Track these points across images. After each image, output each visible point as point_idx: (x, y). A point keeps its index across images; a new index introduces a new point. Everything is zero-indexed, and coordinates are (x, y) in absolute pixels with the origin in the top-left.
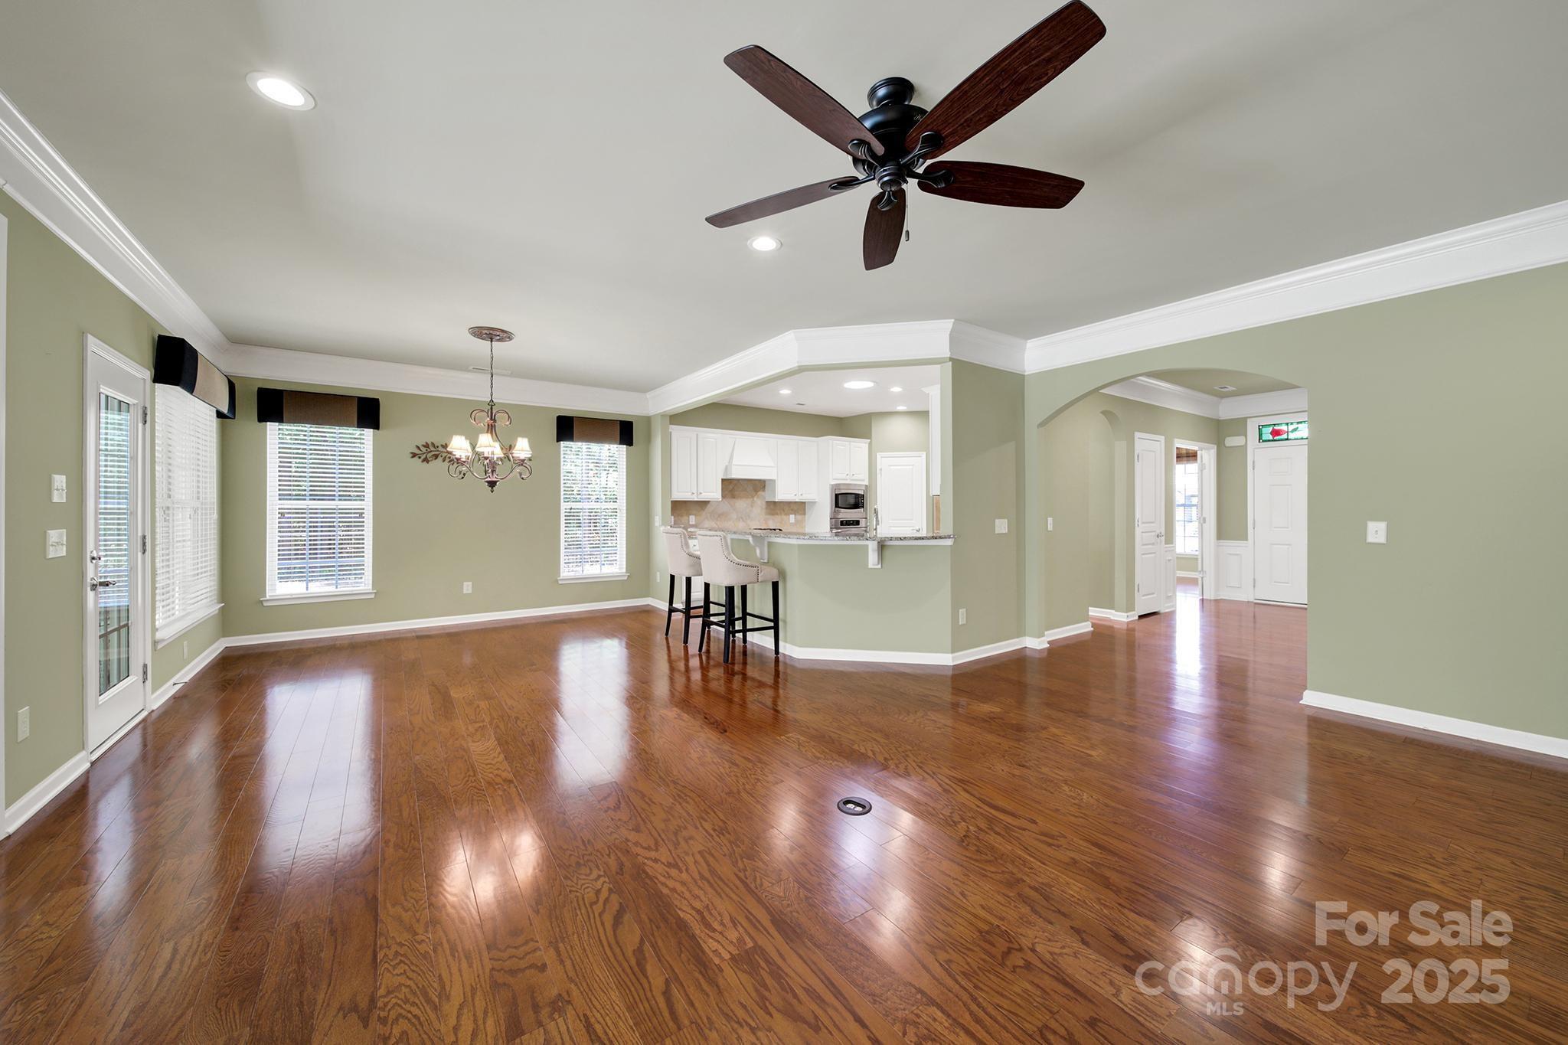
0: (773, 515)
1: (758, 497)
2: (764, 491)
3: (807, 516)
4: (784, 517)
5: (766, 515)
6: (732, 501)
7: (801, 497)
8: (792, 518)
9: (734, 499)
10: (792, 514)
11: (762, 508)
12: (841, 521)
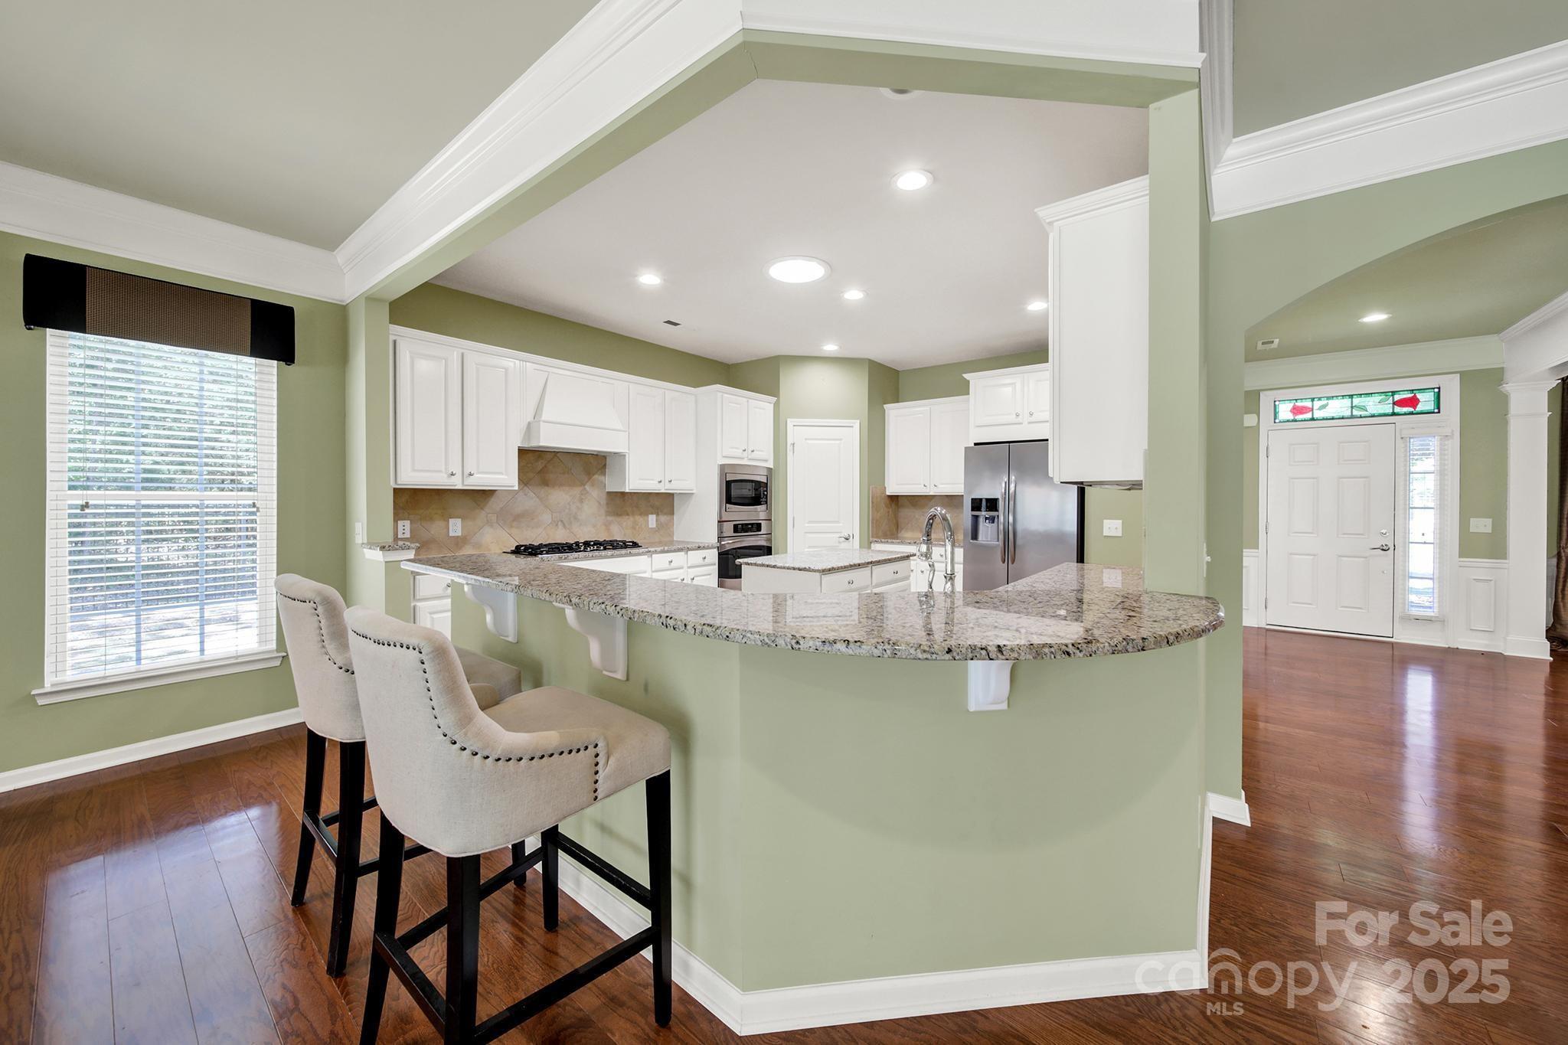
0: (617, 514)
1: (592, 485)
2: (604, 473)
3: (675, 517)
4: (639, 519)
5: (606, 516)
6: (543, 491)
7: (668, 486)
8: (652, 520)
9: (546, 488)
10: (652, 514)
11: (600, 503)
12: (734, 525)
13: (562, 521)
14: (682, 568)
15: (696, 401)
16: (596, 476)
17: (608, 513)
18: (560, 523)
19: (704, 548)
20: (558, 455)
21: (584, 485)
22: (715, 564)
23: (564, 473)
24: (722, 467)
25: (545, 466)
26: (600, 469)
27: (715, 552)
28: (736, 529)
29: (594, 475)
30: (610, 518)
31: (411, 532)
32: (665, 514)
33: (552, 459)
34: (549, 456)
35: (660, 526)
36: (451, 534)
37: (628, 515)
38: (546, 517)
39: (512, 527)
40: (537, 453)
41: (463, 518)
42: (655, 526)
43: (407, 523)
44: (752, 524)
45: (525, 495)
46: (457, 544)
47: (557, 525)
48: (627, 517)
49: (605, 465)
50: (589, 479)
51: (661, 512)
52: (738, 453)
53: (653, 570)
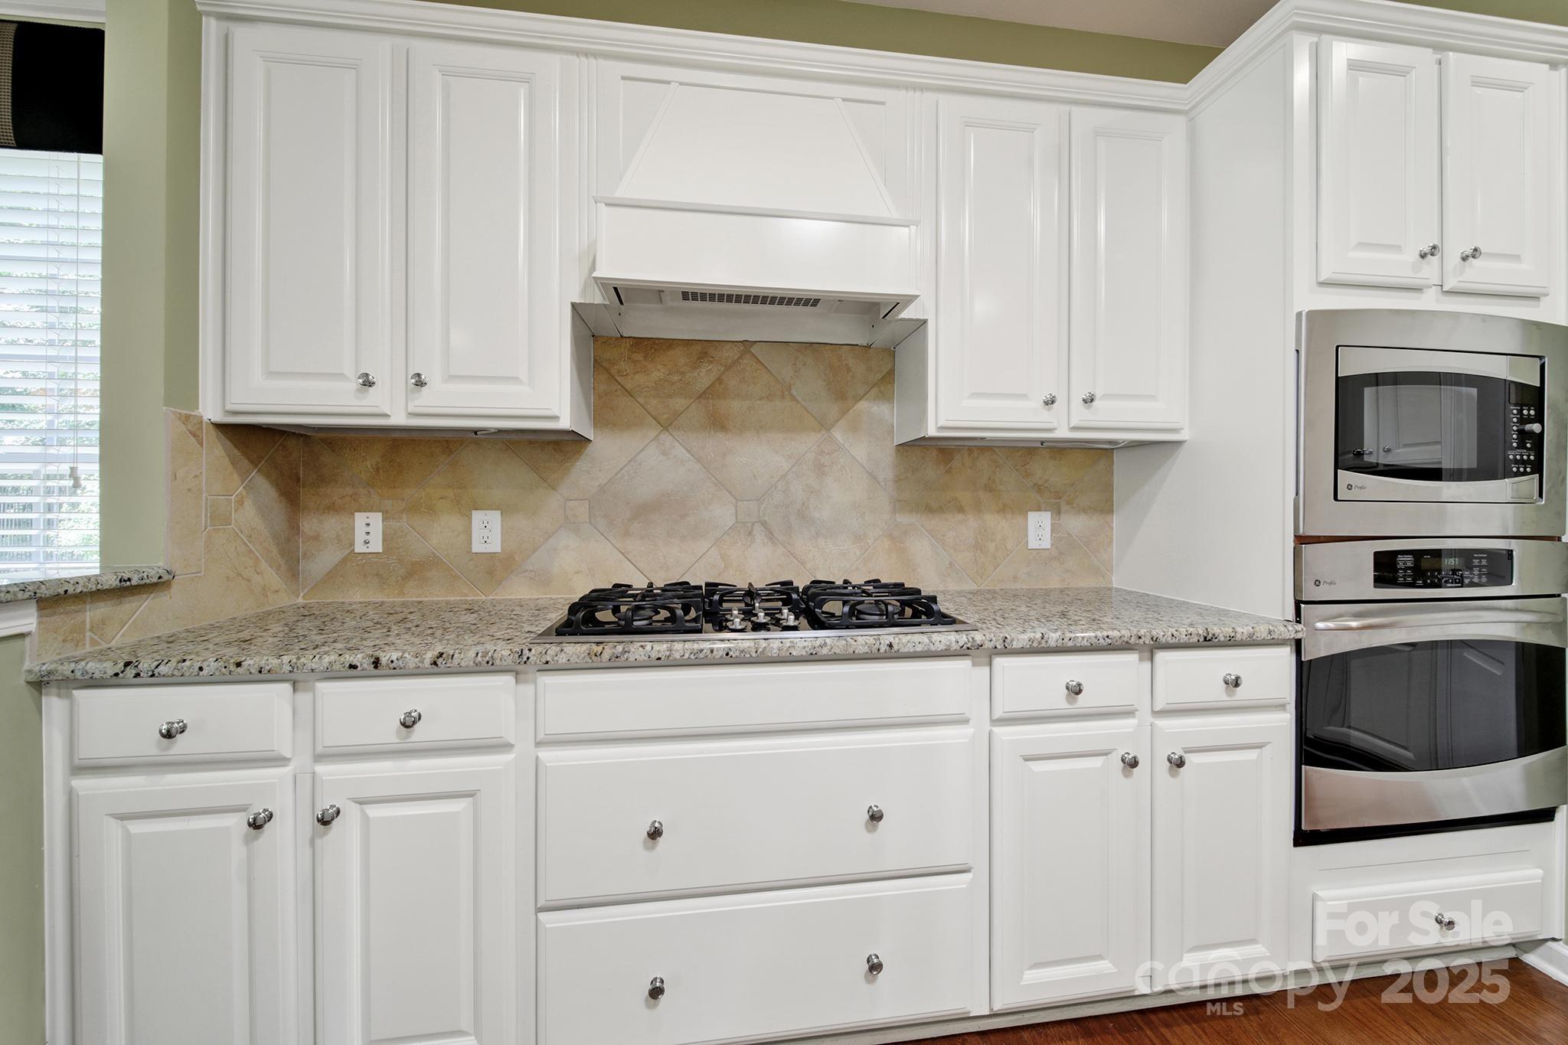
0: (929, 510)
1: (854, 428)
2: (886, 397)
3: (1116, 520)
4: (999, 524)
5: (894, 511)
6: (712, 444)
7: (1081, 415)
8: (1039, 528)
9: (721, 435)
10: (1039, 509)
11: (873, 476)
12: (1379, 557)
13: (764, 524)
14: (1128, 713)
15: (1192, 137)
16: (863, 405)
17: (901, 505)
18: (758, 528)
19: (1231, 643)
20: (754, 350)
21: (828, 430)
22: (1282, 707)
23: (770, 397)
24: (1319, 322)
25: (719, 380)
26: (875, 385)
27: (1283, 660)
28: (1386, 568)
29: (859, 398)
30: (904, 519)
31: (386, 538)
32: (1085, 510)
33: (737, 361)
34: (730, 354)
35: (1064, 545)
36: (477, 547)
37: (961, 510)
38: (723, 513)
39: (627, 534)
40: (699, 347)
41: (506, 510)
42: (1046, 543)
43: (376, 519)
44: (1467, 555)
45: (664, 453)
46: (491, 573)
47: (750, 534)
48: (960, 517)
49: (891, 373)
50: (844, 412)
51: (1069, 503)
52: (1401, 265)
53: (998, 714)
